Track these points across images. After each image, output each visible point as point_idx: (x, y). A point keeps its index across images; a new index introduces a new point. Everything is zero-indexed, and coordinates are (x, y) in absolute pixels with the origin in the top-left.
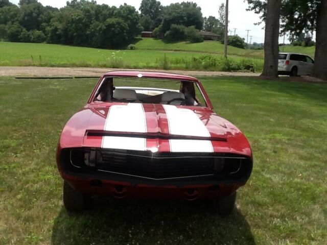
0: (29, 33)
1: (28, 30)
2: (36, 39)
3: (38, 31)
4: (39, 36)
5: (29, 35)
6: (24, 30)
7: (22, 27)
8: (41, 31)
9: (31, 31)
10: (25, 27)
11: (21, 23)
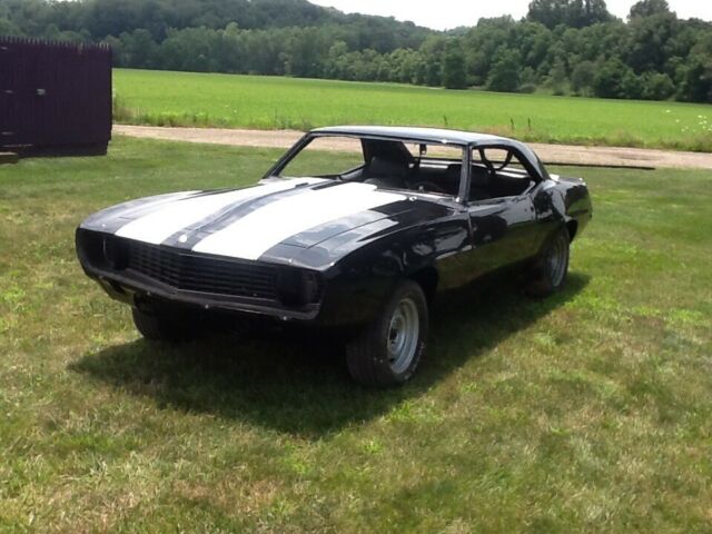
0: (638, 78)
1: (638, 72)
2: (653, 93)
3: (659, 75)
4: (660, 85)
5: (638, 83)
6: (630, 71)
7: (625, 66)
8: (665, 75)
9: (644, 74)
10: (631, 65)
11: (624, 57)
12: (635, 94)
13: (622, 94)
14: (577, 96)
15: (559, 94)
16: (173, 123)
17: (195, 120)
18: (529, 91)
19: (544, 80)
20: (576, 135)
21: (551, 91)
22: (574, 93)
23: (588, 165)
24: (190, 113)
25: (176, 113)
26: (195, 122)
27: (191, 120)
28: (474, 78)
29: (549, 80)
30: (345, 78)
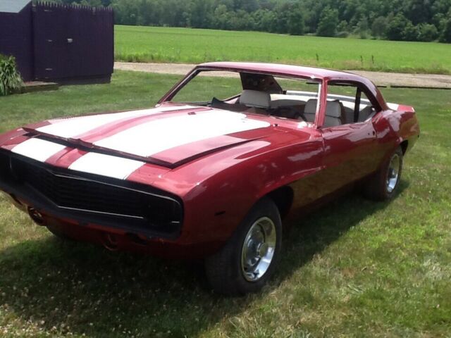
0: (415, 28)
1: (415, 24)
2: (424, 37)
3: (428, 25)
4: (429, 32)
5: (415, 31)
6: (410, 23)
7: (407, 20)
8: (432, 25)
9: (418, 25)
10: (411, 19)
11: (406, 14)
12: (412, 38)
13: (404, 38)
14: (375, 39)
15: (363, 38)
16: (138, 60)
17: (153, 58)
18: (344, 36)
19: (354, 29)
20: (404, 67)
21: (358, 36)
22: (372, 37)
23: (420, 88)
24: (149, 53)
25: (141, 53)
26: (153, 59)
27: (150, 58)
28: (308, 28)
29: (357, 29)
30: (225, 28)
